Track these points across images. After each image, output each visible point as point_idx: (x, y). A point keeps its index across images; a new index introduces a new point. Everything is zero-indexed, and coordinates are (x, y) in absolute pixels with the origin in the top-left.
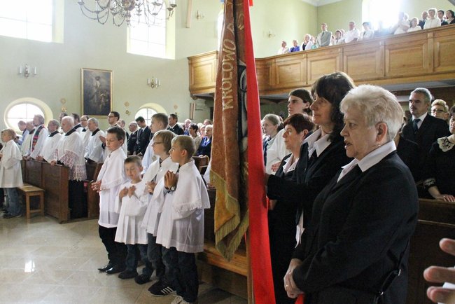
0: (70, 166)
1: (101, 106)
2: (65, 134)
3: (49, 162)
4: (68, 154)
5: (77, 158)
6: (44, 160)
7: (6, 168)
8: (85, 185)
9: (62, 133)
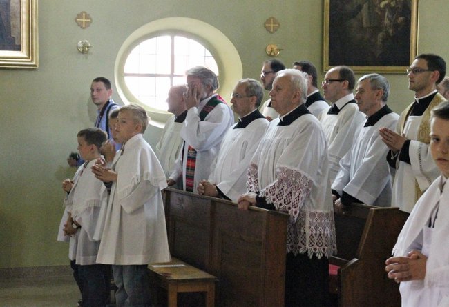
0: (292, 212)
1: (380, 36)
2: (277, 121)
3: (235, 198)
4: (288, 180)
5: (311, 190)
6: (220, 194)
7: (128, 210)
8: (333, 270)
9: (270, 119)
